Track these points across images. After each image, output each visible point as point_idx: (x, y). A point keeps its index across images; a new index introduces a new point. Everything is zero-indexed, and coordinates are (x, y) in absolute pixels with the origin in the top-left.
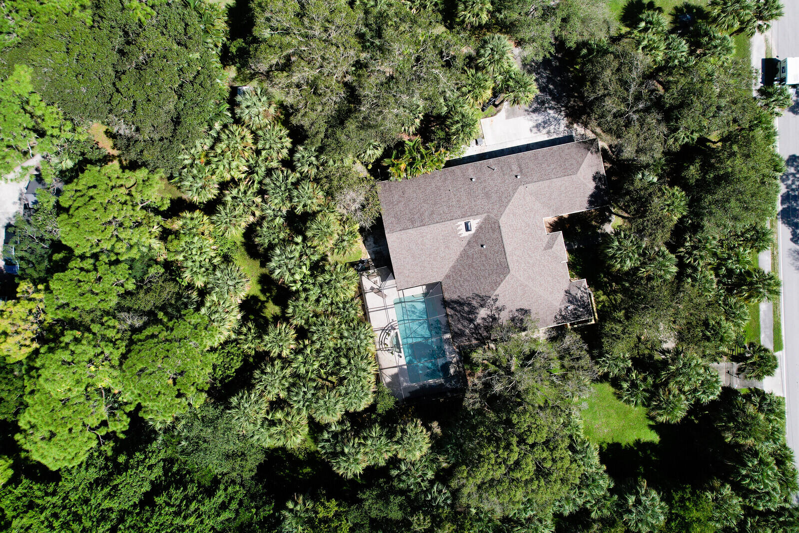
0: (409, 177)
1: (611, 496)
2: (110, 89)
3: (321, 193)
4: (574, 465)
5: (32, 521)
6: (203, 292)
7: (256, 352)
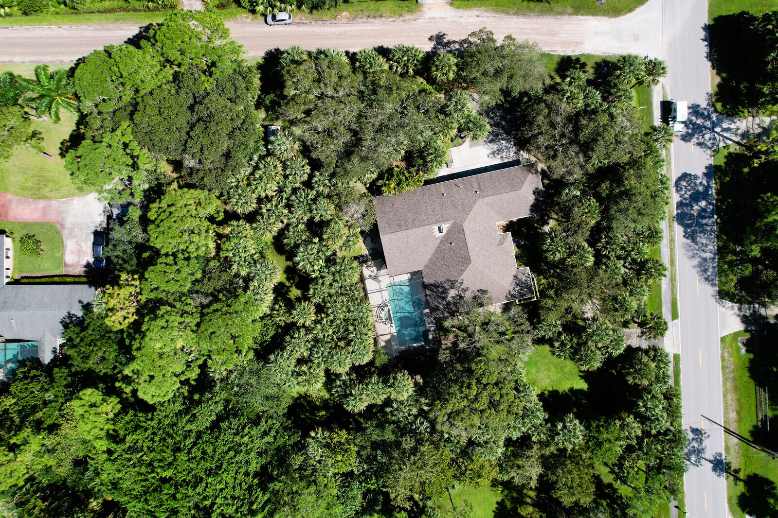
0: (397, 193)
1: (546, 424)
2: (185, 137)
3: (333, 206)
4: (517, 400)
5: (140, 437)
6: (247, 280)
7: (286, 323)
